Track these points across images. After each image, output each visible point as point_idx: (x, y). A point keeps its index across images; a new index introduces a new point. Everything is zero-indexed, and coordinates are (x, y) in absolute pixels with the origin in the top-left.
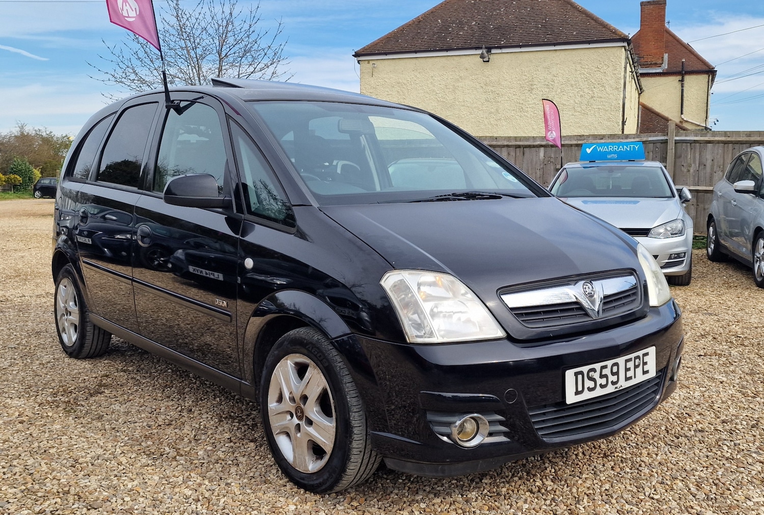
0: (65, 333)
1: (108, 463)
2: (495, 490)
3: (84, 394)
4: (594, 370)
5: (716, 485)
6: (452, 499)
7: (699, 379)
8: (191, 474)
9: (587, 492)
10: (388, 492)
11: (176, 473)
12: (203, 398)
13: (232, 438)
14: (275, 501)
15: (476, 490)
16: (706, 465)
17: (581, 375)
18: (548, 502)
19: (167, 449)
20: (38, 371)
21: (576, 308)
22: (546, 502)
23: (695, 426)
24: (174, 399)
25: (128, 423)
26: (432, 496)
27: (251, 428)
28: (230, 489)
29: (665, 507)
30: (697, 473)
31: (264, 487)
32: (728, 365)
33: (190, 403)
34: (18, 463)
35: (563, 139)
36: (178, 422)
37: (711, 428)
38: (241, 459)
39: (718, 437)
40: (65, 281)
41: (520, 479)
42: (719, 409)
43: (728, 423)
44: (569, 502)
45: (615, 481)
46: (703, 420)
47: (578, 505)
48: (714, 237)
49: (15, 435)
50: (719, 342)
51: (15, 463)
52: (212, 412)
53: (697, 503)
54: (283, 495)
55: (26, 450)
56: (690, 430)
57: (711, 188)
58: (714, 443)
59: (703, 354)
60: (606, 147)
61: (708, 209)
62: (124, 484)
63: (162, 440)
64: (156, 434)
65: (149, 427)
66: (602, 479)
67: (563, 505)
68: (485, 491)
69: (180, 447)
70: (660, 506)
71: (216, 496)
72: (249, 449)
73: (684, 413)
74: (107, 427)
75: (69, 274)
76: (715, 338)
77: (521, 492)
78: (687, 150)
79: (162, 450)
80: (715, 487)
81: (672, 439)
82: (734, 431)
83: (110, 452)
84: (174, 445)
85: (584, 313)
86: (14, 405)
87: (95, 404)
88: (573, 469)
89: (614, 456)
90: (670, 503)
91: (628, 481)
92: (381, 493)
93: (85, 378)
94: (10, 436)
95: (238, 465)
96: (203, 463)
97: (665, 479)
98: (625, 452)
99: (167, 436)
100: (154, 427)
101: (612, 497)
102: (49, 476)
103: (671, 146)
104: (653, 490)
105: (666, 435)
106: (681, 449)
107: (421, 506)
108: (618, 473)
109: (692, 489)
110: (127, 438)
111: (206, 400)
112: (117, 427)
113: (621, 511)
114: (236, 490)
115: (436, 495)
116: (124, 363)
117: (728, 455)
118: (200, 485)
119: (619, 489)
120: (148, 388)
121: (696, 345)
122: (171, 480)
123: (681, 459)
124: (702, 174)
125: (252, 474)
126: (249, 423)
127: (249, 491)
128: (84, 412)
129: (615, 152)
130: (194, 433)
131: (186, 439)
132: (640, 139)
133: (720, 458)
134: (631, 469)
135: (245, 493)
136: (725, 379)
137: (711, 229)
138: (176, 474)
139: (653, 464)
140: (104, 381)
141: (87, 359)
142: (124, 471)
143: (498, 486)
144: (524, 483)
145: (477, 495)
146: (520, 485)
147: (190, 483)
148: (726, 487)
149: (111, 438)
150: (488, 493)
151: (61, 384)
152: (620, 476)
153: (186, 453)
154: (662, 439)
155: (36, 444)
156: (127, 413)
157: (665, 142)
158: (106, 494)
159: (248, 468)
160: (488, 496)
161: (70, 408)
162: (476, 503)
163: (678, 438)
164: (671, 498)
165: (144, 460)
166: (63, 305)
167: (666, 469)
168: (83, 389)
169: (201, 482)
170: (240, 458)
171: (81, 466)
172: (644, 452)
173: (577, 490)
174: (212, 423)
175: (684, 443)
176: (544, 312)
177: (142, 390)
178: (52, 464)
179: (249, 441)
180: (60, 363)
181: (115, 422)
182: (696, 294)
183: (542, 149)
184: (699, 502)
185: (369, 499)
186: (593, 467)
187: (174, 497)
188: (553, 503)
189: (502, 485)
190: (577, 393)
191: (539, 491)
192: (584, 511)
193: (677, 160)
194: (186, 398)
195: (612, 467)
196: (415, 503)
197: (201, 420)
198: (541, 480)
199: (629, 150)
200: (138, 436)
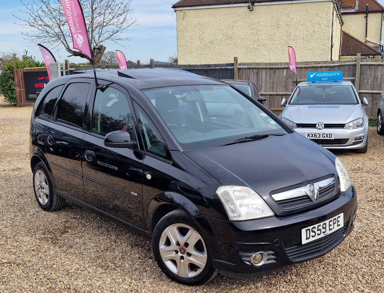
0: (41, 198)
1: (83, 272)
2: (269, 282)
3: (59, 233)
4: (315, 228)
5: (371, 276)
6: (249, 287)
7: (367, 216)
8: (125, 277)
9: (312, 282)
10: (220, 284)
11: (118, 276)
12: (120, 234)
13: (140, 257)
14: (168, 290)
15: (260, 282)
16: (367, 265)
17: (309, 231)
18: (294, 287)
19: (110, 264)
20: (31, 220)
21: (306, 198)
22: (293, 287)
23: (363, 243)
24: (105, 235)
25: (86, 250)
26: (240, 286)
27: (148, 251)
28: (145, 284)
29: (347, 288)
30: (363, 270)
31: (161, 283)
32: (382, 207)
33: (114, 237)
34: (40, 274)
35: (297, 64)
36: (111, 248)
37: (371, 244)
38: (147, 268)
39: (374, 249)
40: (39, 171)
41: (280, 276)
42: (376, 233)
43: (380, 242)
44: (303, 287)
45: (325, 275)
46: (368, 240)
47: (307, 289)
48: (381, 121)
49: (33, 258)
50: (379, 192)
51: (39, 273)
52: (127, 242)
53: (362, 285)
54: (171, 286)
55: (41, 266)
56: (361, 246)
57: (380, 92)
58: (372, 253)
59: (370, 200)
60: (321, 74)
61: (378, 103)
62: (95, 283)
63: (106, 259)
64: (102, 256)
65: (98, 252)
66: (319, 274)
67: (301, 288)
68: (265, 282)
69: (116, 262)
70: (345, 288)
71: (140, 289)
72: (150, 263)
73: (359, 236)
74: (76, 252)
75: (41, 168)
76: (377, 190)
77: (281, 282)
78: (367, 70)
79: (108, 264)
80: (371, 277)
81: (352, 251)
82: (382, 246)
83: (83, 266)
84: (113, 261)
85: (310, 200)
86: (26, 240)
87: (66, 239)
88: (305, 269)
89: (324, 262)
90: (350, 286)
91: (331, 275)
92: (216, 285)
93: (56, 223)
94: (31, 259)
95: (146, 271)
96: (129, 271)
97: (348, 274)
98: (329, 259)
99: (108, 257)
100: (100, 252)
101: (323, 284)
102: (58, 280)
103: (358, 68)
104: (342, 279)
105: (349, 249)
106: (356, 257)
107: (236, 291)
108: (326, 271)
109: (360, 278)
110: (89, 258)
111: (122, 235)
112: (81, 252)
113: (327, 290)
114: (149, 285)
115: (242, 285)
116: (73, 213)
117: (378, 259)
118: (131, 283)
119: (326, 279)
120: (90, 229)
121: (367, 194)
122: (117, 281)
123: (356, 262)
124: (375, 84)
125: (154, 277)
126: (147, 248)
127: (154, 285)
128: (62, 243)
129: (326, 77)
130: (121, 255)
131: (118, 258)
132: (341, 63)
133: (374, 261)
134: (332, 269)
135: (153, 287)
136: (380, 216)
137: (380, 117)
138: (118, 278)
139: (343, 266)
140: (67, 225)
141: (53, 212)
142: (92, 276)
143: (270, 280)
144: (282, 277)
145: (261, 285)
146: (280, 279)
147: (126, 282)
148: (376, 277)
149: (81, 258)
150: (266, 283)
151: (45, 227)
153: (120, 266)
154: (347, 251)
155: (45, 263)
156: (84, 244)
157: (355, 65)
158: (88, 289)
159: (152, 273)
160: (266, 285)
161: (55, 241)
162: (261, 289)
163: (355, 251)
164: (350, 283)
165: (100, 270)
166: (39, 183)
167: (348, 268)
168: (57, 230)
169: (131, 281)
170: (146, 268)
171: (72, 274)
172: (339, 259)
173: (307, 280)
174: (128, 248)
175: (358, 253)
176: (292, 201)
177: (87, 230)
178: (57, 274)
179: (149, 258)
180: (40, 214)
181: (79, 249)
182: (369, 159)
183: (285, 70)
184: (363, 285)
185: (211, 288)
186: (314, 268)
187: (120, 290)
188: (296, 288)
189: (272, 279)
190: (307, 239)
191: (289, 282)
192: (310, 291)
193: (362, 76)
194: (111, 234)
195: (323, 268)
196: (233, 289)
197: (122, 247)
198: (290, 275)
199: (334, 75)
200: (94, 257)
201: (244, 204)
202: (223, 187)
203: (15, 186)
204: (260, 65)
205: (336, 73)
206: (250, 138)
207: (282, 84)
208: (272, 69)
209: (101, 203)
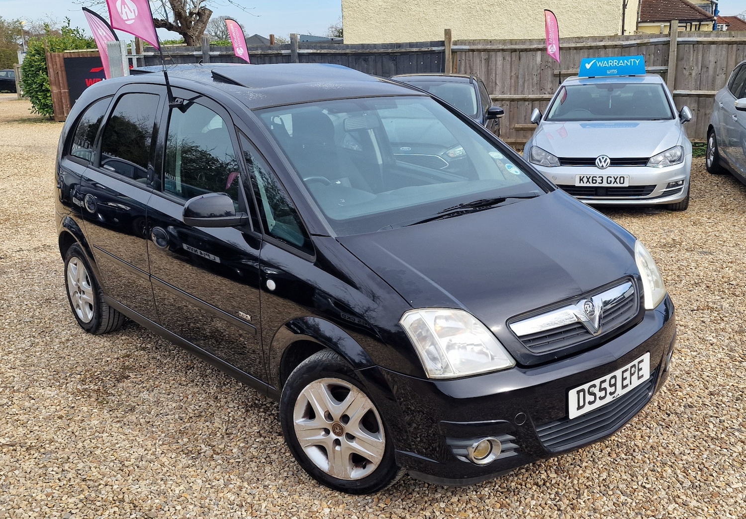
0: (80, 309)
1: (152, 465)
2: (505, 485)
3: (111, 379)
4: (594, 386)
5: (701, 470)
6: (467, 497)
7: (691, 341)
8: (231, 476)
9: (587, 484)
10: (411, 490)
11: (216, 474)
12: (225, 382)
13: (261, 432)
14: (311, 504)
15: (489, 486)
16: (693, 448)
17: (582, 392)
18: (552, 496)
19: (203, 446)
20: (61, 352)
21: (578, 328)
22: (551, 496)
23: (684, 399)
24: (198, 383)
25: (161, 416)
26: (449, 494)
27: (276, 418)
28: (268, 492)
29: (655, 497)
30: (684, 458)
31: (298, 488)
32: (719, 321)
33: (215, 388)
34: (69, 468)
35: (561, 42)
36: (207, 413)
37: (699, 402)
38: (274, 457)
39: (705, 412)
40: (75, 260)
41: (526, 471)
42: (708, 378)
43: (716, 396)
44: (571, 497)
45: (612, 469)
46: (693, 392)
47: (579, 500)
48: (714, 148)
49: (58, 433)
50: (712, 291)
51: (66, 467)
52: (237, 399)
53: (683, 491)
54: (317, 496)
55: (73, 451)
56: (680, 406)
57: (712, 92)
58: (701, 420)
59: (696, 308)
60: (605, 62)
61: (709, 114)
62: (171, 489)
63: (196, 436)
64: (189, 429)
65: (181, 420)
66: (600, 467)
67: (566, 499)
68: (497, 486)
69: (215, 443)
70: (651, 497)
71: (257, 501)
72: (279, 444)
73: (676, 385)
74: (141, 420)
75: (78, 254)
76: (708, 287)
77: (529, 486)
78: (690, 52)
79: (199, 448)
80: (700, 472)
81: (664, 417)
82: (720, 405)
83: (151, 452)
84: (209, 441)
85: (585, 331)
86: (48, 396)
87: (124, 392)
88: (574, 456)
89: (611, 440)
90: (660, 492)
91: (623, 468)
92: (404, 492)
93: (108, 359)
94: (54, 436)
95: (271, 463)
96: (239, 462)
97: (656, 466)
98: (620, 435)
99: (201, 432)
100: (186, 420)
101: (609, 488)
102: (101, 482)
103: (673, 48)
104: (645, 478)
105: (658, 412)
106: (671, 429)
107: (441, 506)
108: (614, 459)
109: (679, 476)
110: (163, 435)
111: (229, 384)
112: (151, 420)
113: (616, 503)
114: (274, 493)
115: (454, 493)
116: (141, 338)
117: (713, 435)
118: (241, 488)
119: (615, 478)
120: (170, 370)
121: (689, 295)
122: (213, 484)
123: (671, 441)
124: (704, 77)
125: (285, 474)
126: (274, 413)
127: (286, 494)
128: (116, 402)
129: (615, 68)
130: (225, 427)
131: (219, 434)
132: (641, 40)
133: (706, 438)
134: (626, 455)
135: (283, 496)
136: (715, 340)
137: (711, 140)
138: (217, 477)
139: (646, 449)
140: (127, 363)
141: (104, 335)
142: (168, 474)
143: (508, 480)
144: (531, 474)
145: (489, 491)
146: (527, 478)
147: (231, 486)
148: (709, 472)
149: (148, 435)
150: (500, 488)
151: (87, 368)
152: (616, 463)
153: (222, 451)
154: (655, 417)
155: (80, 445)
156: (157, 403)
157: (667, 43)
158: (157, 501)
159: (282, 468)
160: (499, 491)
161: (102, 397)
162: (490, 500)
163: (669, 415)
164: (660, 487)
165: (184, 461)
166: (75, 283)
167: (657, 454)
168: (109, 373)
169: (241, 485)
170: (272, 455)
171: (128, 469)
172: (638, 434)
173: (578, 481)
174: (240, 413)
175: (674, 421)
177: (166, 373)
178: (101, 468)
179: (277, 434)
180: (79, 340)
181: (147, 414)
182: (692, 223)
183: (539, 53)
184: (685, 490)
185: (394, 499)
186: (592, 453)
187: (219, 503)
188: (557, 497)
189: (511, 478)
190: (579, 408)
191: (544, 484)
192: (584, 505)
193: (679, 62)
194: (209, 382)
195: (609, 453)
196: (435, 502)
197: (229, 410)
198: (546, 471)
199: (629, 64)
200: (173, 431)
201: (455, 344)
202: (414, 311)
203: (37, 281)
204: (493, 45)
205: (633, 60)
206: (470, 205)
207: (533, 79)
208: (515, 50)
209: (189, 325)
